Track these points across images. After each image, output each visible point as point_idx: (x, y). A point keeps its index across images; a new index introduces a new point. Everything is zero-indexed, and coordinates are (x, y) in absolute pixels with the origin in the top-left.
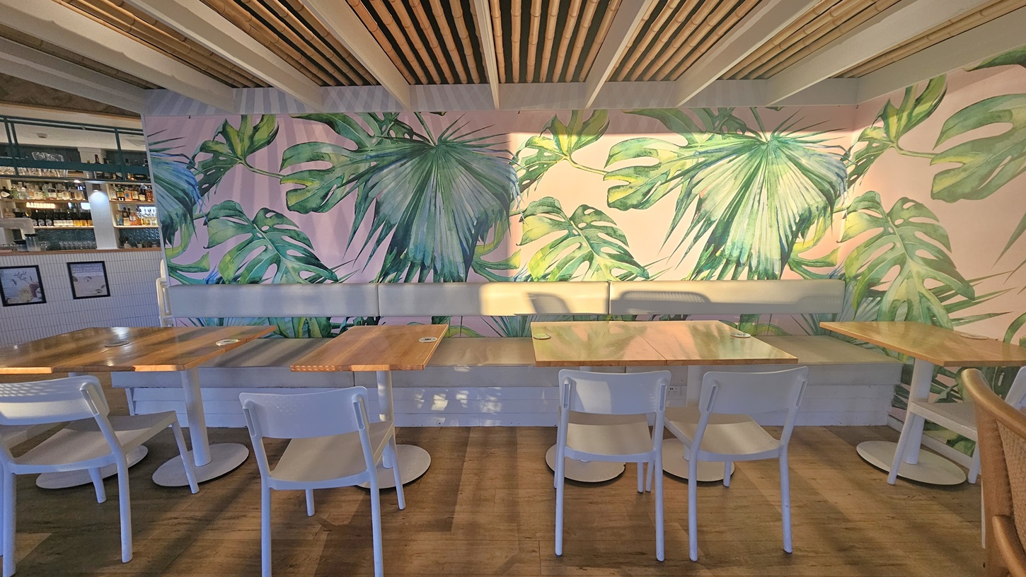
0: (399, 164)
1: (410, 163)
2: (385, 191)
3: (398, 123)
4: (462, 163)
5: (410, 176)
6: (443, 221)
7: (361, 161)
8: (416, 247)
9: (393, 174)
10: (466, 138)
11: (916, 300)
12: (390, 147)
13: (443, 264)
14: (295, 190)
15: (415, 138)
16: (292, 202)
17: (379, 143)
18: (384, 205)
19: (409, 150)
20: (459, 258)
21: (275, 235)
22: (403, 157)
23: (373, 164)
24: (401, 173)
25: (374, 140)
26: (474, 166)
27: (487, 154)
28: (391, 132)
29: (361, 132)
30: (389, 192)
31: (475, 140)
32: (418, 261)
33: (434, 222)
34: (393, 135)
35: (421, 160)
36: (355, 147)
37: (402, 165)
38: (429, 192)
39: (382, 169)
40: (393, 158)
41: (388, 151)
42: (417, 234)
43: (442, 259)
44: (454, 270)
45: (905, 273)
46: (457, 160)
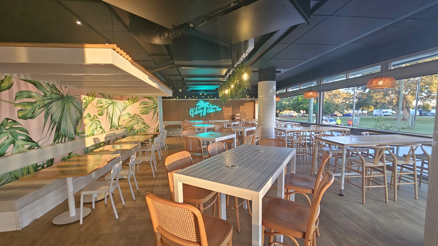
0: (57, 102)
1: (59, 102)
2: (53, 111)
3: (56, 88)
4: (72, 102)
5: (60, 106)
6: (69, 120)
7: (46, 100)
8: (63, 130)
9: (55, 105)
10: (73, 95)
11: (141, 129)
12: (54, 96)
13: (70, 134)
14: (21, 110)
15: (60, 94)
16: (20, 115)
17: (51, 94)
18: (53, 116)
19: (59, 97)
20: (73, 132)
21: (12, 130)
22: (58, 99)
23: (49, 101)
24: (58, 105)
25: (49, 93)
26: (74, 103)
27: (77, 100)
28: (54, 91)
29: (45, 89)
30: (54, 111)
31: (74, 96)
32: (64, 135)
33: (67, 121)
34: (55, 92)
35: (62, 101)
36: (43, 95)
37: (58, 102)
38: (65, 111)
39: (52, 103)
40: (55, 100)
41: (53, 97)
42: (63, 125)
43: (70, 133)
44: (72, 136)
45: (138, 125)
46: (71, 102)
